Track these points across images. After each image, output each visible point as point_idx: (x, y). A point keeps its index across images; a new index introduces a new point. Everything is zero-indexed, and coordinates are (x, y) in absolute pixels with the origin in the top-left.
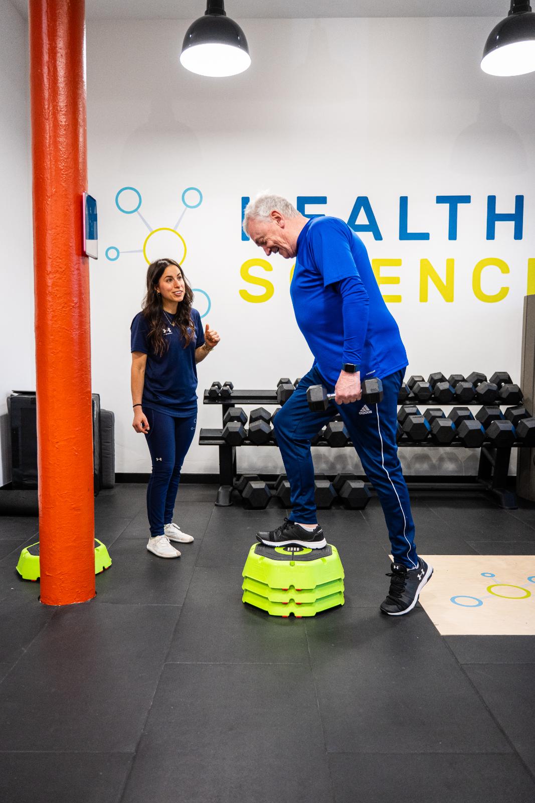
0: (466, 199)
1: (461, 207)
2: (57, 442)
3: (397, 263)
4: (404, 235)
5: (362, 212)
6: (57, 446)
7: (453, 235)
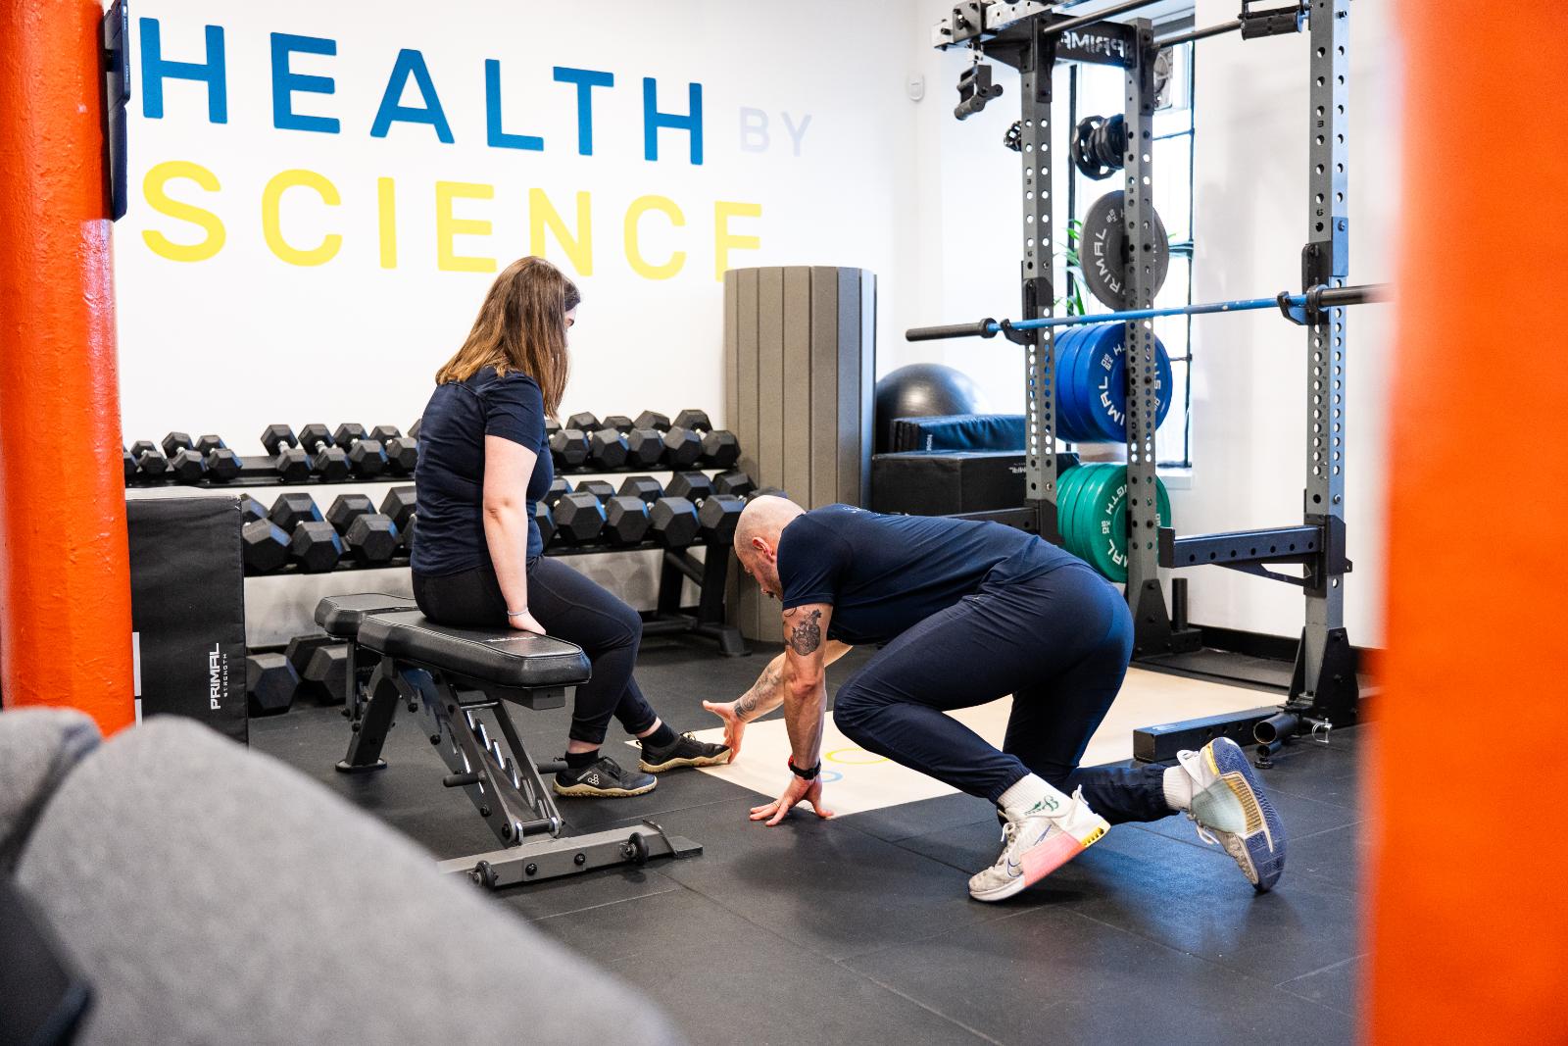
0: (606, 79)
1: (597, 91)
2: (73, 550)
3: (484, 192)
4: (497, 137)
5: (411, 81)
6: (72, 558)
7: (586, 147)
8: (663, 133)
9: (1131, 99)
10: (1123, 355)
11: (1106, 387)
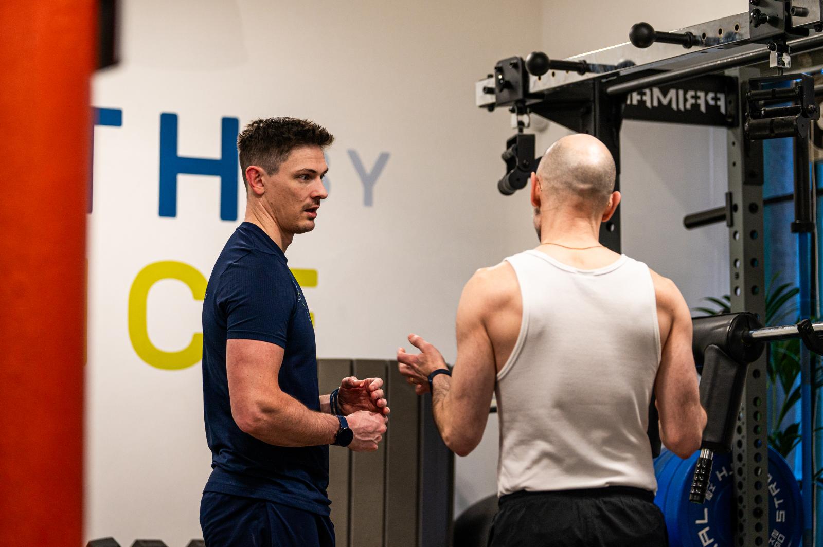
8: (184, 182)
9: (734, 164)
10: (729, 480)
11: (705, 521)
